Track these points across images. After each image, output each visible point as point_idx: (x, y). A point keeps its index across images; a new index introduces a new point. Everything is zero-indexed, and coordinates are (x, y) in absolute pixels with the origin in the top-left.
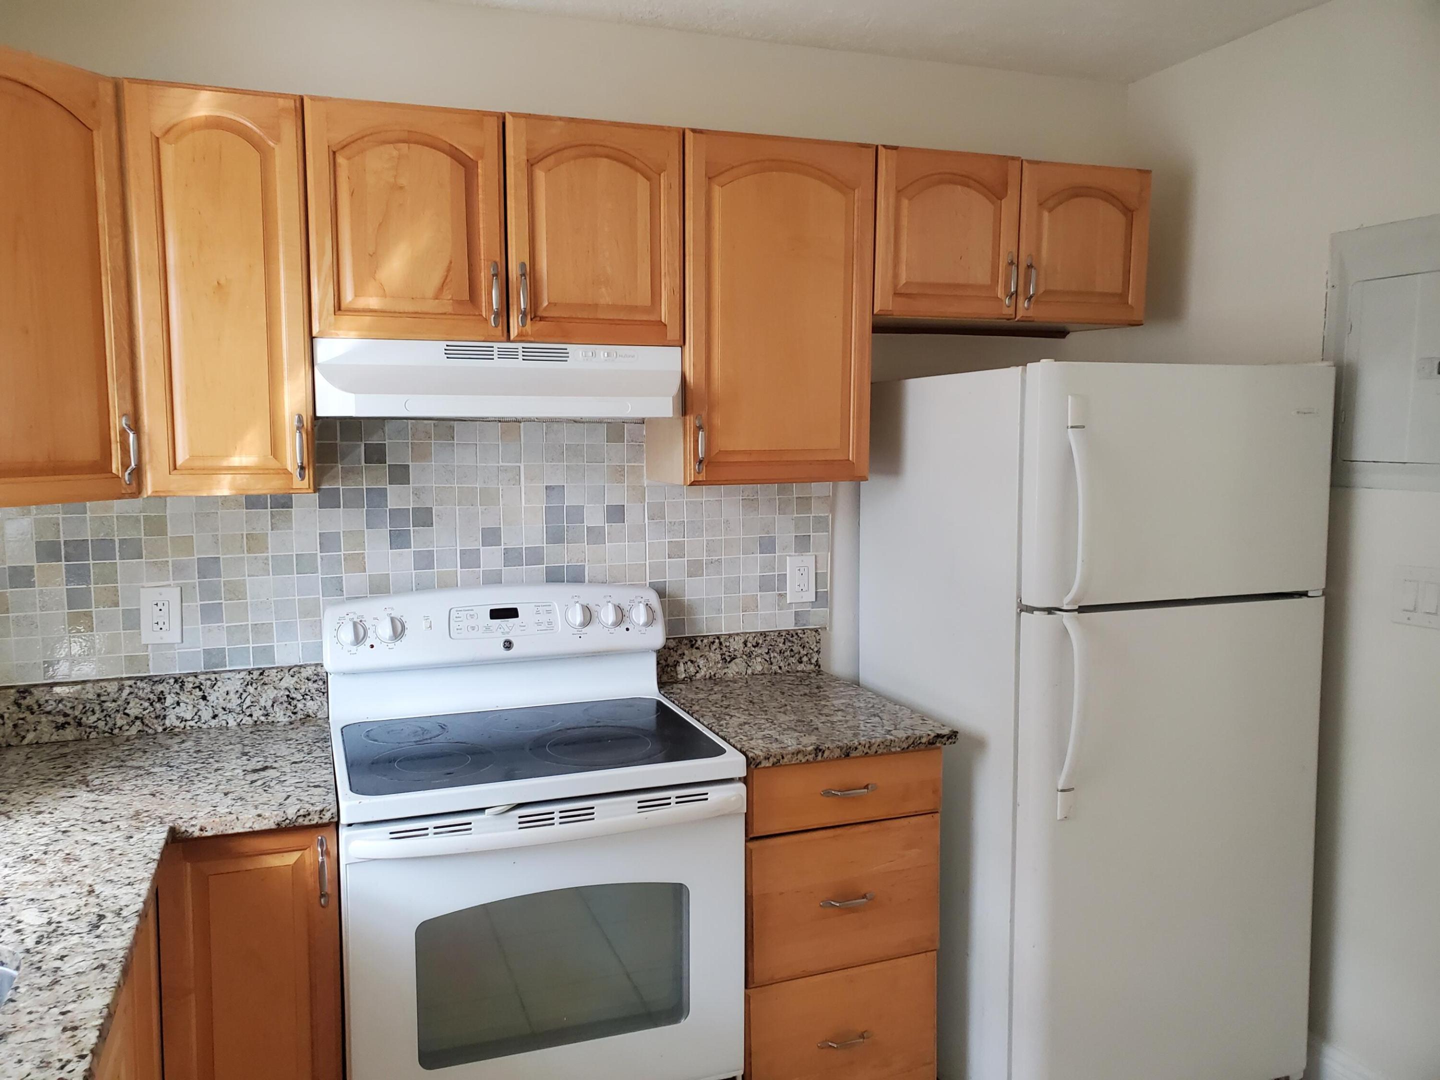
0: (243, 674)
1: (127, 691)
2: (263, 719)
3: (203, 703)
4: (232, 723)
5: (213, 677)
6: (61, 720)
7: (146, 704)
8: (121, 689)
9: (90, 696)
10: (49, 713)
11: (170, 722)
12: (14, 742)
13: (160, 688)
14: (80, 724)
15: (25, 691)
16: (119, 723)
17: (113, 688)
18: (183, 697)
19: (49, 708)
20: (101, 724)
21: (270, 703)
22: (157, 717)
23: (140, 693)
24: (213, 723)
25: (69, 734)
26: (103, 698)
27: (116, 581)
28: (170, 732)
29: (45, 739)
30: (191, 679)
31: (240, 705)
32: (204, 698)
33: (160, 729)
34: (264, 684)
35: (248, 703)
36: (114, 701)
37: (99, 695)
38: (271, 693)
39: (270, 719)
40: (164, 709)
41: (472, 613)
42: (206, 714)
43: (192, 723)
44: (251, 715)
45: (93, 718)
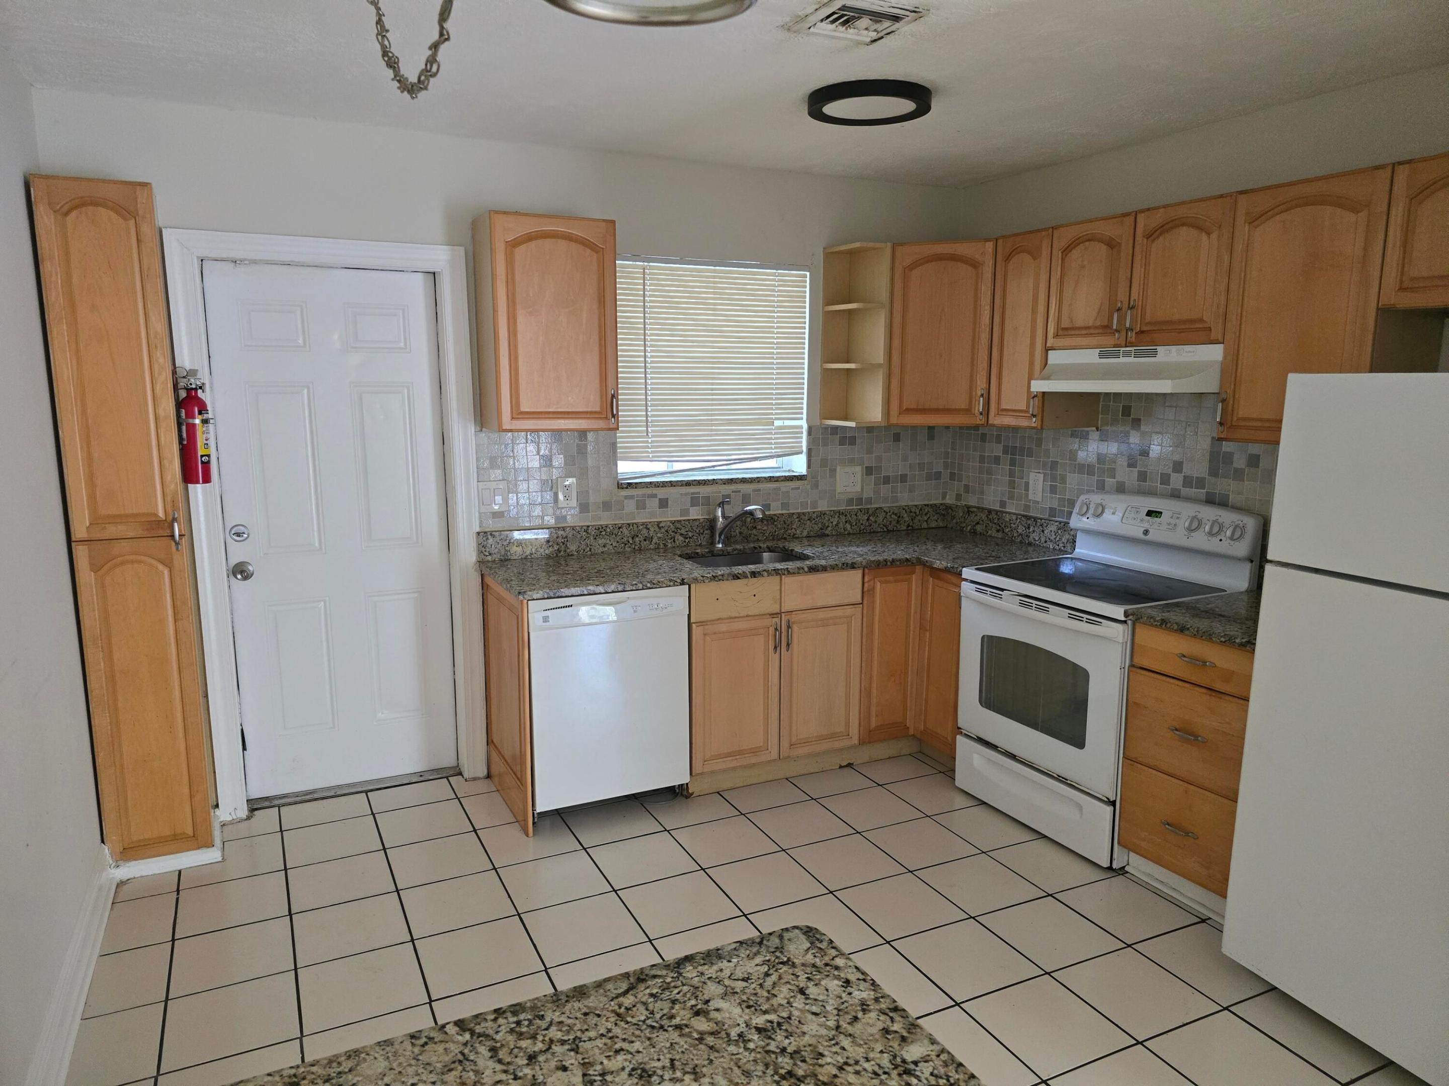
0: (1057, 524)
1: (1019, 520)
2: (1062, 548)
3: (1042, 534)
4: (1051, 547)
5: (1047, 521)
6: (998, 528)
7: (1024, 529)
8: (1016, 519)
9: (1008, 520)
10: (995, 523)
11: (1031, 539)
12: (985, 533)
13: (1029, 522)
14: (1003, 532)
15: (990, 511)
16: (1015, 535)
17: (1014, 517)
18: (1036, 529)
19: (995, 522)
20: (1009, 533)
21: (1066, 541)
22: (1027, 536)
23: (1022, 523)
24: (1045, 545)
25: (1000, 535)
26: (1011, 522)
27: (1023, 467)
28: (1030, 544)
29: (993, 535)
30: (1039, 521)
31: (1055, 539)
32: (1043, 531)
33: (1027, 542)
34: (1065, 531)
35: (1058, 539)
36: (1014, 524)
37: (1010, 520)
38: (1067, 537)
39: (1065, 549)
40: (1029, 532)
41: (1138, 510)
42: (1043, 540)
43: (1037, 542)
44: (1058, 545)
45: (1007, 530)
